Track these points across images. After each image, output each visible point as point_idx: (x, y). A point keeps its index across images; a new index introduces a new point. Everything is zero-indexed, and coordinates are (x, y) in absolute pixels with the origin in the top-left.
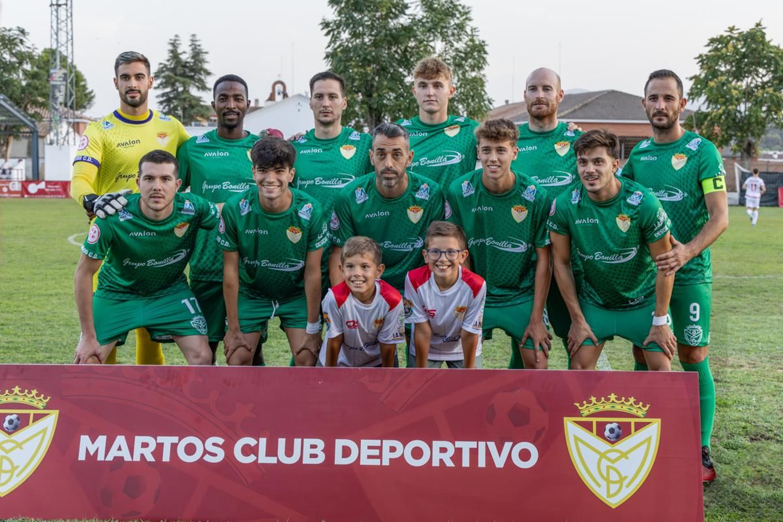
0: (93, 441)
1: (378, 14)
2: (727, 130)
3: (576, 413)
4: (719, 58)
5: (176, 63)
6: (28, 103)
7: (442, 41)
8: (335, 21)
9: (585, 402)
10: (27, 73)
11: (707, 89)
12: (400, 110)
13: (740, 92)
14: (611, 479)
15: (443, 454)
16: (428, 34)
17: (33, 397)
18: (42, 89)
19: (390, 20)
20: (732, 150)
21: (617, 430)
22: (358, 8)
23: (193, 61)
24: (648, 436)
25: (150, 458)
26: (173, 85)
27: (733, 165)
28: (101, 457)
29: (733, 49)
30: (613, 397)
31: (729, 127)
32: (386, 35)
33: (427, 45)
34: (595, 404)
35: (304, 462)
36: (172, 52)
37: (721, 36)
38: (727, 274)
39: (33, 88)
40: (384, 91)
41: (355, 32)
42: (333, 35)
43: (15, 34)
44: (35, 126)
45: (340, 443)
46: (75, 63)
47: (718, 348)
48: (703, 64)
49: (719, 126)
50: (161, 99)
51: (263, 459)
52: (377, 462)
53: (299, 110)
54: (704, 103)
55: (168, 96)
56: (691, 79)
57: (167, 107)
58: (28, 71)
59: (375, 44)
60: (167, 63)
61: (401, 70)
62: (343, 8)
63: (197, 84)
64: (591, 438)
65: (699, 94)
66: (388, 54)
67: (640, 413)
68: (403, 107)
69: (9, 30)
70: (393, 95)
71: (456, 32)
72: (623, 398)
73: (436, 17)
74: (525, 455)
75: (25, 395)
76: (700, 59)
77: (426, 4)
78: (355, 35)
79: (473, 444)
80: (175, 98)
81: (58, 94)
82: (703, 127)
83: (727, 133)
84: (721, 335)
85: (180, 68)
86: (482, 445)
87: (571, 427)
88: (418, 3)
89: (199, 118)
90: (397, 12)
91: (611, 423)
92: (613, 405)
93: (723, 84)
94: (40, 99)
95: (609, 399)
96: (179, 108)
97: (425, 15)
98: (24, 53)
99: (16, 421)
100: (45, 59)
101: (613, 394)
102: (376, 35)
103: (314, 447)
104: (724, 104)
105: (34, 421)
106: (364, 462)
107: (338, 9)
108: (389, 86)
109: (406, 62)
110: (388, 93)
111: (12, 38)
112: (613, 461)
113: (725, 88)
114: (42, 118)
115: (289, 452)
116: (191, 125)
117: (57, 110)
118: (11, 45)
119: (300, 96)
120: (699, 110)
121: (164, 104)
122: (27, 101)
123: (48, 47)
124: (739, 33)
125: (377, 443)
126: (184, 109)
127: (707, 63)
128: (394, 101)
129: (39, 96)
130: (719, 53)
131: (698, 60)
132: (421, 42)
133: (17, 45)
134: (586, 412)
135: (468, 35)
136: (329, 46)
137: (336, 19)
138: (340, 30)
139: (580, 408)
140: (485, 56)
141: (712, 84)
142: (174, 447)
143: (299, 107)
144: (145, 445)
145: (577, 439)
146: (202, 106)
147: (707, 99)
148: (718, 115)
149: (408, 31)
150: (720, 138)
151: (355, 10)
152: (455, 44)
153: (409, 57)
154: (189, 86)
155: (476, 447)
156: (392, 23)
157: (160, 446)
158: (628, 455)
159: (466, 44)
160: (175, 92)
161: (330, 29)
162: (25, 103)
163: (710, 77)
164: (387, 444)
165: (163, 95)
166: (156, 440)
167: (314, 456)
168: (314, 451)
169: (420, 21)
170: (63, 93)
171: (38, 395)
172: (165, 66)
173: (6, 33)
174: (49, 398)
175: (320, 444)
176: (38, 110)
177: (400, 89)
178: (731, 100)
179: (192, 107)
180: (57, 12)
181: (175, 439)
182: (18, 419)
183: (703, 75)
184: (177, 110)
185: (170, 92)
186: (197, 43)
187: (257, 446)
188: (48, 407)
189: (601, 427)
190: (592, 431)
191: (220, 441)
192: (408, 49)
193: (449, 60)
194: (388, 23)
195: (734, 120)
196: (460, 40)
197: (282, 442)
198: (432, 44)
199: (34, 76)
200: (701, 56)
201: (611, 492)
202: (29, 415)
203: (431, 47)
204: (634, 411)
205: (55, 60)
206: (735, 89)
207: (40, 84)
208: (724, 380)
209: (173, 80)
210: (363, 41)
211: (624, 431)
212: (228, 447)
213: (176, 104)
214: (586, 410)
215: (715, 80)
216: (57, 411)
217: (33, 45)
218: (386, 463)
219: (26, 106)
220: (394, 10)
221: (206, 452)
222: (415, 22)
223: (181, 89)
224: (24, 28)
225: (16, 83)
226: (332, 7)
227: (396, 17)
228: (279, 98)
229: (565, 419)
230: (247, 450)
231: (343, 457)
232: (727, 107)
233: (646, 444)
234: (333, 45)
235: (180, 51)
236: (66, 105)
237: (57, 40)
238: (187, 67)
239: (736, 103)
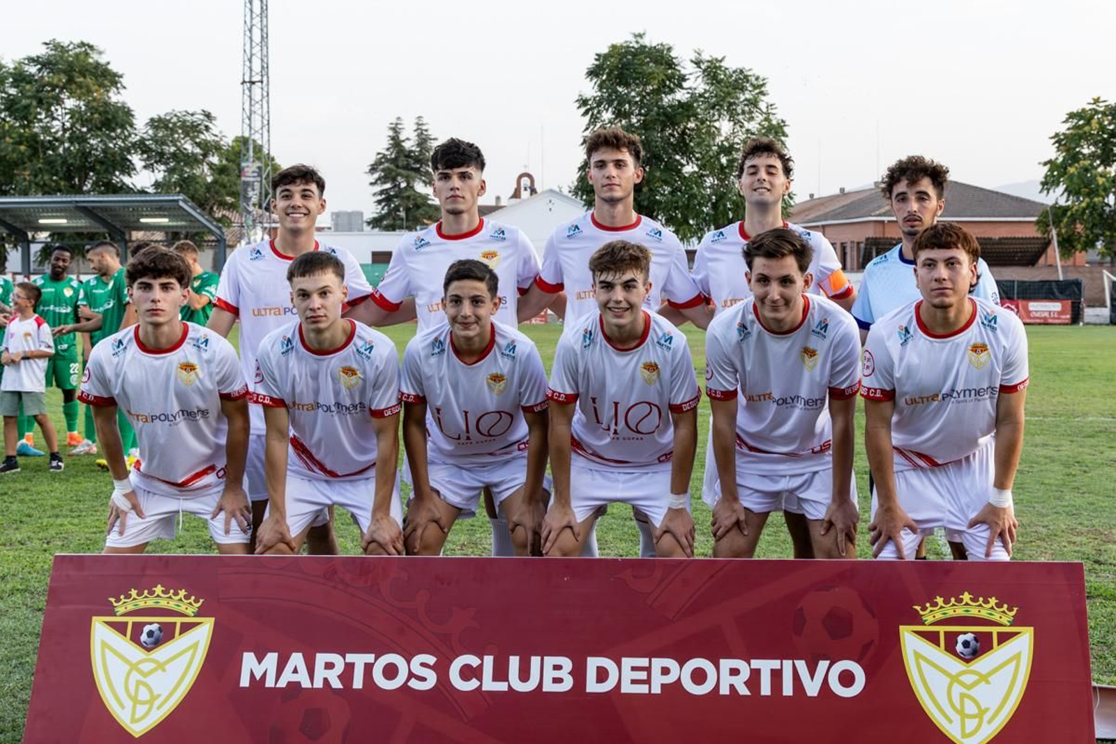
0: (260, 661)
1: (649, 88)
2: (1092, 227)
3: (916, 619)
4: (1081, 137)
5: (398, 153)
6: (214, 204)
7: (730, 120)
8: (595, 98)
9: (928, 605)
10: (213, 167)
11: (1066, 176)
12: (676, 208)
13: (1108, 179)
14: (967, 711)
15: (733, 677)
16: (712, 112)
17: (181, 600)
18: (231, 186)
19: (663, 95)
20: (1099, 253)
21: (973, 643)
22: (624, 81)
23: (418, 149)
24: (1017, 652)
25: (336, 684)
26: (394, 180)
27: (1101, 273)
28: (270, 683)
29: (1098, 126)
30: (966, 597)
31: (1094, 225)
32: (658, 114)
33: (709, 126)
34: (941, 607)
35: (545, 689)
36: (393, 138)
37: (1083, 110)
38: (1103, 415)
39: (221, 186)
40: (657, 184)
41: (619, 111)
42: (593, 114)
43: (200, 120)
44: (223, 233)
45: (593, 663)
46: (272, 154)
47: (1097, 517)
48: (1060, 145)
49: (1082, 224)
50: (379, 198)
51: (489, 685)
52: (643, 689)
53: (550, 209)
54: (1063, 194)
55: (387, 193)
56: (1045, 164)
57: (386, 208)
58: (215, 165)
59: (645, 126)
60: (387, 153)
61: (678, 157)
62: (604, 81)
63: (423, 178)
64: (937, 654)
65: (1056, 183)
66: (661, 137)
67: (1005, 620)
68: (680, 204)
69: (192, 115)
70: (667, 189)
71: (746, 108)
72: (981, 599)
73: (721, 91)
74: (846, 678)
75: (170, 597)
76: (1056, 139)
77: (708, 75)
78: (619, 114)
79: (775, 664)
80: (396, 196)
81: (251, 194)
82: (1062, 225)
83: (1092, 233)
84: (1101, 498)
85: (402, 158)
86: (788, 664)
87: (910, 640)
88: (699, 74)
89: (425, 221)
90: (672, 85)
91: (965, 633)
92: (967, 608)
93: (1086, 170)
94: (229, 199)
95: (961, 600)
96: (401, 209)
97: (707, 88)
98: (210, 142)
99: (157, 633)
100: (237, 149)
101: (966, 593)
102: (645, 115)
103: (557, 667)
104: (1088, 195)
105: (180, 633)
106: (627, 688)
107: (599, 82)
108: (663, 178)
109: (683, 147)
110: (661, 186)
111: (195, 124)
112: (969, 687)
113: (1089, 175)
114: (231, 222)
115: (524, 675)
116: (416, 230)
117: (249, 212)
118: (194, 132)
119: (551, 191)
120: (1057, 203)
121: (383, 204)
122: (213, 202)
123: (240, 134)
124: (1106, 106)
125: (643, 662)
126: (408, 210)
127: (1065, 144)
128: (670, 196)
129: (229, 195)
130: (1081, 132)
131: (1053, 140)
132: (703, 122)
133: (202, 133)
134: (929, 619)
135: (762, 113)
136: (587, 129)
137: (595, 95)
138: (601, 108)
139: (921, 613)
140: (783, 138)
141: (1072, 170)
142: (369, 668)
143: (550, 206)
144: (329, 666)
145: (918, 656)
146: (430, 206)
147: (1066, 190)
148: (1081, 210)
149: (686, 109)
150: (1083, 239)
151: (619, 84)
152: (746, 123)
153: (688, 141)
154: (414, 181)
155: (779, 667)
156: (667, 100)
157: (350, 667)
158: (989, 679)
159: (760, 124)
160: (397, 189)
161: (589, 107)
162: (210, 204)
163: (1070, 162)
164: (658, 663)
165: (381, 193)
166: (344, 659)
167: (557, 680)
168: (557, 674)
169: (701, 96)
170: (257, 192)
171: (187, 597)
172: (384, 156)
173: (189, 118)
174: (201, 601)
175: (567, 663)
176: (226, 213)
177: (676, 181)
178: (1097, 190)
179: (417, 207)
180: (250, 91)
181: (370, 658)
182: (160, 629)
183: (1061, 159)
184: (399, 211)
185: (390, 189)
186: (424, 127)
187: (481, 666)
188: (199, 614)
189: (951, 639)
190: (939, 645)
191: (431, 660)
192: (687, 131)
193: (738, 144)
194: (661, 99)
195: (1101, 215)
196: (751, 119)
197: (514, 662)
198: (717, 124)
199: (221, 170)
200: (1057, 135)
201: (968, 731)
202: (175, 624)
203: (716, 128)
204: (996, 617)
205: (248, 150)
206: (1101, 176)
207: (229, 181)
208: (1110, 561)
209: (394, 174)
210: (630, 121)
211: (982, 646)
212: (441, 669)
213: (397, 203)
214: (931, 615)
215: (1076, 165)
216: (212, 620)
217: (221, 132)
218: (656, 689)
219: (212, 208)
220: (668, 83)
221: (411, 675)
222: (694, 98)
223: (403, 185)
224: (209, 111)
225: (199, 180)
226: (591, 80)
227: (672, 91)
228: (525, 194)
229: (902, 628)
230: (467, 673)
231: (597, 682)
232: (1091, 199)
233: (1014, 663)
234: (592, 127)
235: (402, 137)
236: (260, 207)
237: (250, 126)
238: (411, 157)
239: (1103, 194)
